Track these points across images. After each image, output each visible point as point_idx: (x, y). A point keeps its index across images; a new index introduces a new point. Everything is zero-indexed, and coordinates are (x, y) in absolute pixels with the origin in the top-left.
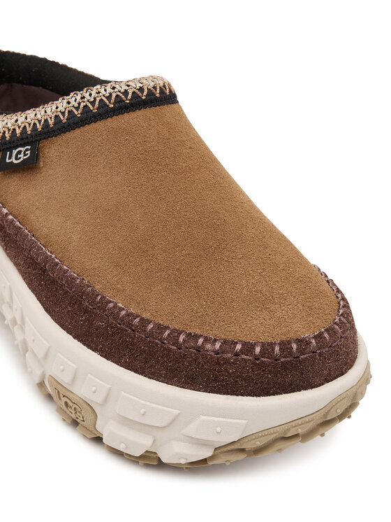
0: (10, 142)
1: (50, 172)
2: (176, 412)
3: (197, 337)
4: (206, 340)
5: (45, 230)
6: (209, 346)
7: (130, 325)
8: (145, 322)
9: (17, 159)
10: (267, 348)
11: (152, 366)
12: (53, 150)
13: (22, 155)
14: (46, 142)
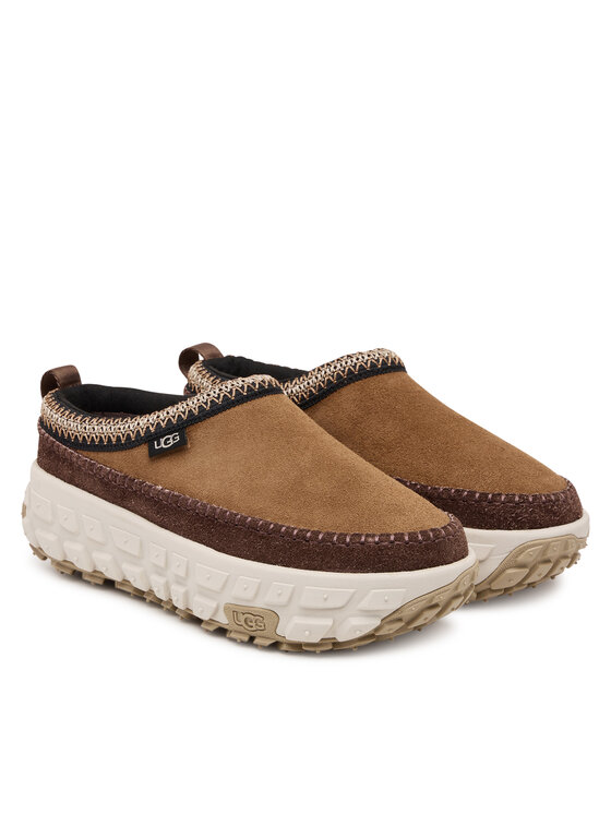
0: (156, 433)
1: (199, 450)
2: (352, 590)
3: (360, 536)
4: (367, 536)
5: (205, 493)
6: (370, 540)
7: (304, 538)
8: (316, 533)
9: (165, 444)
10: (413, 536)
11: (328, 562)
12: (199, 433)
13: (171, 440)
14: (192, 428)
